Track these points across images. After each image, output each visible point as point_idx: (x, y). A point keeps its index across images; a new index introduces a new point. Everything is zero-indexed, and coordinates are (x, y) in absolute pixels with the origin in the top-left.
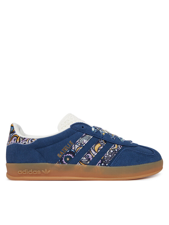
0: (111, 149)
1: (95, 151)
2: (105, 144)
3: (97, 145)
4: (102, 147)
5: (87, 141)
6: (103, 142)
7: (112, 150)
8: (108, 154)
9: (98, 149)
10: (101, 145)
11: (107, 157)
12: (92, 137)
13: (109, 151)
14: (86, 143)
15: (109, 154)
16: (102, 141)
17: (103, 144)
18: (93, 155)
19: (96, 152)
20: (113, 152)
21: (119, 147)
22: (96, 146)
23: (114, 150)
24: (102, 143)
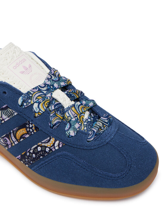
0: (40, 143)
1: (15, 137)
2: (35, 131)
3: (21, 130)
4: (27, 136)
5: (8, 119)
6: (32, 128)
7: (41, 147)
8: (31, 151)
9: (21, 137)
10: (27, 131)
11: (29, 156)
12: (16, 114)
13: (36, 146)
14: (6, 120)
15: (34, 153)
16: (31, 126)
17: (31, 130)
18: (12, 142)
19: (17, 140)
20: (41, 151)
21: (56, 145)
22: (19, 131)
23: (43, 149)
24: (30, 128)
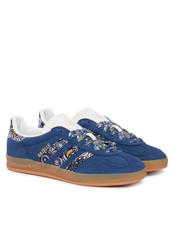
0: (80, 156)
1: (66, 156)
2: (77, 150)
3: (70, 151)
4: (73, 153)
5: (62, 146)
6: (76, 148)
8: (75, 161)
9: (69, 155)
10: (73, 151)
11: (74, 164)
12: (67, 142)
13: (78, 157)
14: (60, 147)
15: (77, 161)
16: (75, 147)
17: (75, 150)
18: (64, 160)
19: (67, 157)
20: (81, 159)
21: (89, 155)
22: (69, 151)
23: (82, 158)
24: (74, 149)
